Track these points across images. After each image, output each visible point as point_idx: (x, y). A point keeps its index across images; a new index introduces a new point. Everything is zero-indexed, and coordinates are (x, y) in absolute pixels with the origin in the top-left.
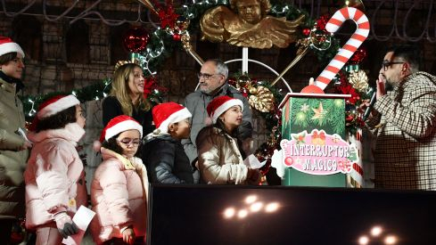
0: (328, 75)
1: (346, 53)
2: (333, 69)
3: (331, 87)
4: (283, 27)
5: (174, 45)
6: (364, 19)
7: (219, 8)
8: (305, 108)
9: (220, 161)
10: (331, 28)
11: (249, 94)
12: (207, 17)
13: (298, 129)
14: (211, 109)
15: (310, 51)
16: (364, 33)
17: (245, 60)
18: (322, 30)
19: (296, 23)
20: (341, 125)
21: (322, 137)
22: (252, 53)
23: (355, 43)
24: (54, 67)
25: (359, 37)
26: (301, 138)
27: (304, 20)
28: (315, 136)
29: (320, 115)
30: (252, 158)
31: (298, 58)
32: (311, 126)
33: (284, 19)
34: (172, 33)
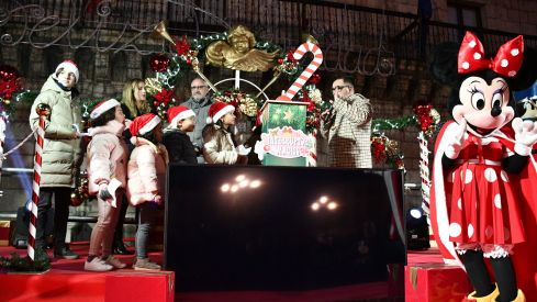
0: (294, 88)
1: (307, 74)
2: (298, 85)
3: (296, 98)
4: (264, 57)
5: (187, 67)
6: (319, 51)
7: (220, 42)
8: (279, 111)
9: (219, 149)
10: (297, 56)
11: (240, 103)
12: (211, 48)
13: (273, 125)
14: (212, 114)
15: (283, 74)
16: (319, 61)
17: (238, 79)
18: (291, 59)
19: (273, 54)
20: (303, 124)
21: (290, 131)
22: (243, 74)
23: (313, 67)
24: (101, 84)
25: (315, 64)
26: (276, 132)
27: (279, 53)
28: (285, 130)
29: (289, 115)
30: (241, 147)
31: (275, 79)
32: (283, 124)
33: (265, 52)
34: (185, 58)
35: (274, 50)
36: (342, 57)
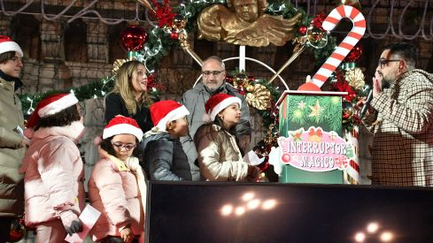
0: (325, 72)
1: (342, 51)
2: (329, 67)
3: (328, 85)
4: (279, 25)
5: (172, 43)
6: (360, 17)
7: (216, 7)
8: (302, 105)
9: (221, 158)
11: (246, 92)
13: (295, 126)
14: (209, 106)
15: (307, 49)
16: (360, 31)
17: (242, 58)
18: (318, 28)
19: (293, 21)
20: (338, 122)
21: (319, 134)
22: (250, 51)
23: (351, 41)
24: (52, 66)
25: (355, 35)
26: (298, 136)
27: (301, 18)
28: (312, 133)
29: (317, 111)
30: (252, 154)
31: (295, 56)
32: (308, 123)
33: (281, 18)
34: (169, 31)
35: (294, 14)
36: (396, 16)
